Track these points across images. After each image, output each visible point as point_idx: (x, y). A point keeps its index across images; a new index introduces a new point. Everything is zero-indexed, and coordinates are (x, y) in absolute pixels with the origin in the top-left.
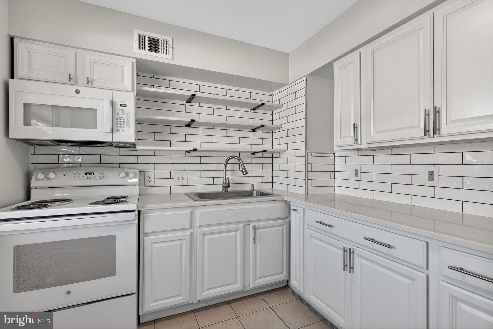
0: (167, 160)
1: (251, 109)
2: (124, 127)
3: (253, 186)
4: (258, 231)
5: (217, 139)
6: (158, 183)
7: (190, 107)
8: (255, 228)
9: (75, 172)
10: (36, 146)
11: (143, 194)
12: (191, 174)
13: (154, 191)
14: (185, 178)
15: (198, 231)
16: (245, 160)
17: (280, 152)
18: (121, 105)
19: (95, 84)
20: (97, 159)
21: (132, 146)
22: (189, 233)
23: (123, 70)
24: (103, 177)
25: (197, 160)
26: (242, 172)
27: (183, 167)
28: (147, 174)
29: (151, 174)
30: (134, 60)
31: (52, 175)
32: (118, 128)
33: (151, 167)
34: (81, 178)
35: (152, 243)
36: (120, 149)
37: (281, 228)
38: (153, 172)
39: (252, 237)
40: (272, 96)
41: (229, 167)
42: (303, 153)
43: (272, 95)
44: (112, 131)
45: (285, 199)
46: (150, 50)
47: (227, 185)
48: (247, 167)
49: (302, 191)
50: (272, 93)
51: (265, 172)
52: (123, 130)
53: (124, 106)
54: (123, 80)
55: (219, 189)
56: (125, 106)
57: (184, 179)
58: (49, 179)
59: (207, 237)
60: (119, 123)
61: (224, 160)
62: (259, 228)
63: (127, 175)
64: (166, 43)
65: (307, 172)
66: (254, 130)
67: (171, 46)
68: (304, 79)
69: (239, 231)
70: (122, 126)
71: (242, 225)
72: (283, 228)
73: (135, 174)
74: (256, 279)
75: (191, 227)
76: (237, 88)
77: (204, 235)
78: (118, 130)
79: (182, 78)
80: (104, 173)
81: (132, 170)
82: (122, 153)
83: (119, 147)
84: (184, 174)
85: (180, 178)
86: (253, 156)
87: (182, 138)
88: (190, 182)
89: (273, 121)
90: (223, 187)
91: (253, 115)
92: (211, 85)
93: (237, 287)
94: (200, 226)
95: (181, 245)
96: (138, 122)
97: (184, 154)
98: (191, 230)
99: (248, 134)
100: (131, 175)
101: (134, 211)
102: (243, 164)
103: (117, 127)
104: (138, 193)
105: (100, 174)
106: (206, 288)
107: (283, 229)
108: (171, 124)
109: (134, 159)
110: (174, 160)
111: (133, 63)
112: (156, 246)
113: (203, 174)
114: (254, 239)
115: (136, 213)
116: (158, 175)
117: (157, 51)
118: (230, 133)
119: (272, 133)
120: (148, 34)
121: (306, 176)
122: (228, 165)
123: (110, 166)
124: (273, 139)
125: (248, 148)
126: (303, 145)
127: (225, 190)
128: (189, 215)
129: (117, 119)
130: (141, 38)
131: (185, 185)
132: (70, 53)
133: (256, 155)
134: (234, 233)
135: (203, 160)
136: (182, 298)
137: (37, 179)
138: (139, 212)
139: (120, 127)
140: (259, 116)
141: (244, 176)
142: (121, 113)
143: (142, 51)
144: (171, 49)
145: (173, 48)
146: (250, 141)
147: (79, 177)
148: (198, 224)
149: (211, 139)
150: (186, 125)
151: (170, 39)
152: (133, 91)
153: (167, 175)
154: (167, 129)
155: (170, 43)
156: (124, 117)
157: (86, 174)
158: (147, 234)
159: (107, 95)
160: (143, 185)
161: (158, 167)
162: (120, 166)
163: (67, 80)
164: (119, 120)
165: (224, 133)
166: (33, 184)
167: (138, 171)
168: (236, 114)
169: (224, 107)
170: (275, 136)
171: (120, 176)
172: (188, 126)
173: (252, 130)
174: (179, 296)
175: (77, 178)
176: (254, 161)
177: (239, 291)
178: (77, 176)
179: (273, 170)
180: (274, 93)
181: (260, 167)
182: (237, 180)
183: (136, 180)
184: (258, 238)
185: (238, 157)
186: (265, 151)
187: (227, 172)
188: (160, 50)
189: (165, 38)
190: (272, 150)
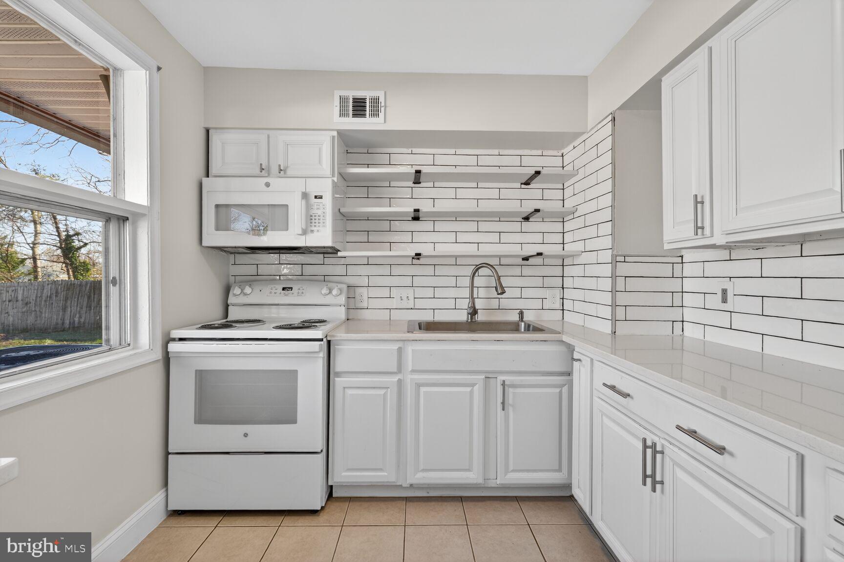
0: (386, 270)
1: (521, 184)
2: (319, 226)
3: (521, 314)
4: (510, 391)
5: (461, 237)
6: (374, 303)
7: (418, 191)
8: (503, 384)
9: (272, 286)
10: (236, 255)
11: (353, 319)
12: (420, 293)
13: (366, 315)
14: (411, 298)
15: (410, 379)
16: (501, 271)
17: (573, 256)
18: (316, 197)
19: (289, 172)
20: (298, 269)
21: (333, 251)
22: (396, 380)
23: (320, 150)
24: (302, 293)
25: (430, 270)
26: (496, 290)
27: (407, 281)
28: (359, 290)
29: (364, 290)
30: (335, 134)
31: (248, 290)
32: (313, 228)
33: (364, 281)
34: (277, 294)
35: (344, 388)
36: (326, 255)
37: (558, 390)
38: (366, 288)
39: (500, 400)
40: (562, 156)
41: (478, 281)
42: (607, 256)
43: (562, 154)
44: (305, 232)
45: (565, 338)
46: (354, 115)
47: (474, 312)
48: (505, 282)
49: (605, 327)
50: (562, 151)
51: (548, 291)
52: (318, 231)
53: (319, 198)
54: (320, 162)
55: (462, 316)
56: (321, 197)
57: (409, 300)
58: (245, 294)
59: (423, 389)
60: (313, 221)
61: (469, 271)
62: (514, 386)
63: (331, 291)
64: (375, 101)
65: (614, 291)
66: (527, 219)
67: (383, 104)
68: (610, 118)
69: (476, 388)
70: (317, 224)
71: (483, 377)
72: (561, 390)
73: (341, 290)
74: (507, 471)
75: (400, 370)
76: (496, 152)
77: (419, 386)
78: (312, 231)
79: (408, 147)
80: (303, 288)
81: (337, 284)
82: (327, 261)
83: (324, 253)
84: (410, 292)
85: (405, 298)
86: (525, 262)
87: (407, 237)
88: (420, 304)
89: (563, 200)
90: (468, 314)
91: (526, 193)
92: (452, 151)
93: (473, 477)
94: (413, 371)
95: (385, 394)
96: (347, 217)
97: (409, 261)
98: (399, 376)
99: (516, 226)
100: (335, 292)
101: (321, 340)
102: (499, 277)
103: (311, 226)
104: (343, 316)
105: (299, 289)
106: (421, 467)
107: (561, 393)
108: (391, 218)
109: (341, 270)
110: (396, 270)
111: (333, 137)
112: (349, 392)
113: (439, 293)
114: (503, 403)
115: (325, 343)
116: (374, 292)
117: (364, 116)
118: (483, 226)
119: (563, 222)
120: (352, 94)
121: (614, 298)
122: (475, 278)
123: (313, 279)
124: (564, 233)
125: (516, 250)
126: (607, 242)
127: (472, 318)
128: (396, 353)
129: (312, 216)
130: (343, 100)
131: (412, 309)
132: (262, 137)
133: (532, 261)
134: (468, 389)
135: (440, 271)
136: (386, 474)
137: (235, 295)
138: (329, 342)
139: (315, 226)
140: (538, 194)
141: (500, 296)
142: (315, 207)
143: (344, 119)
144: (383, 109)
145: (385, 107)
146: (519, 238)
147: (275, 293)
148: (410, 368)
149: (451, 237)
150: (412, 218)
151: (380, 94)
152: (333, 176)
153: (385, 292)
154: (385, 225)
155: (382, 100)
156: (320, 212)
157: (284, 289)
158: (338, 374)
159: (299, 186)
160: (352, 306)
161: (374, 281)
162: (325, 279)
163: (257, 171)
164: (313, 218)
165: (473, 226)
166: (231, 300)
167: (344, 287)
168: (495, 193)
169: (474, 185)
170: (568, 226)
171: (321, 292)
172: (416, 218)
173: (523, 218)
174: (381, 470)
175: (273, 294)
176: (527, 271)
177: (476, 484)
178: (273, 291)
179: (563, 288)
180: (565, 151)
181: (538, 282)
182: (495, 303)
183: (342, 299)
184: (511, 402)
185: (491, 266)
186: (540, 254)
187: (475, 290)
188: (368, 113)
189: (374, 94)
190: (563, 253)
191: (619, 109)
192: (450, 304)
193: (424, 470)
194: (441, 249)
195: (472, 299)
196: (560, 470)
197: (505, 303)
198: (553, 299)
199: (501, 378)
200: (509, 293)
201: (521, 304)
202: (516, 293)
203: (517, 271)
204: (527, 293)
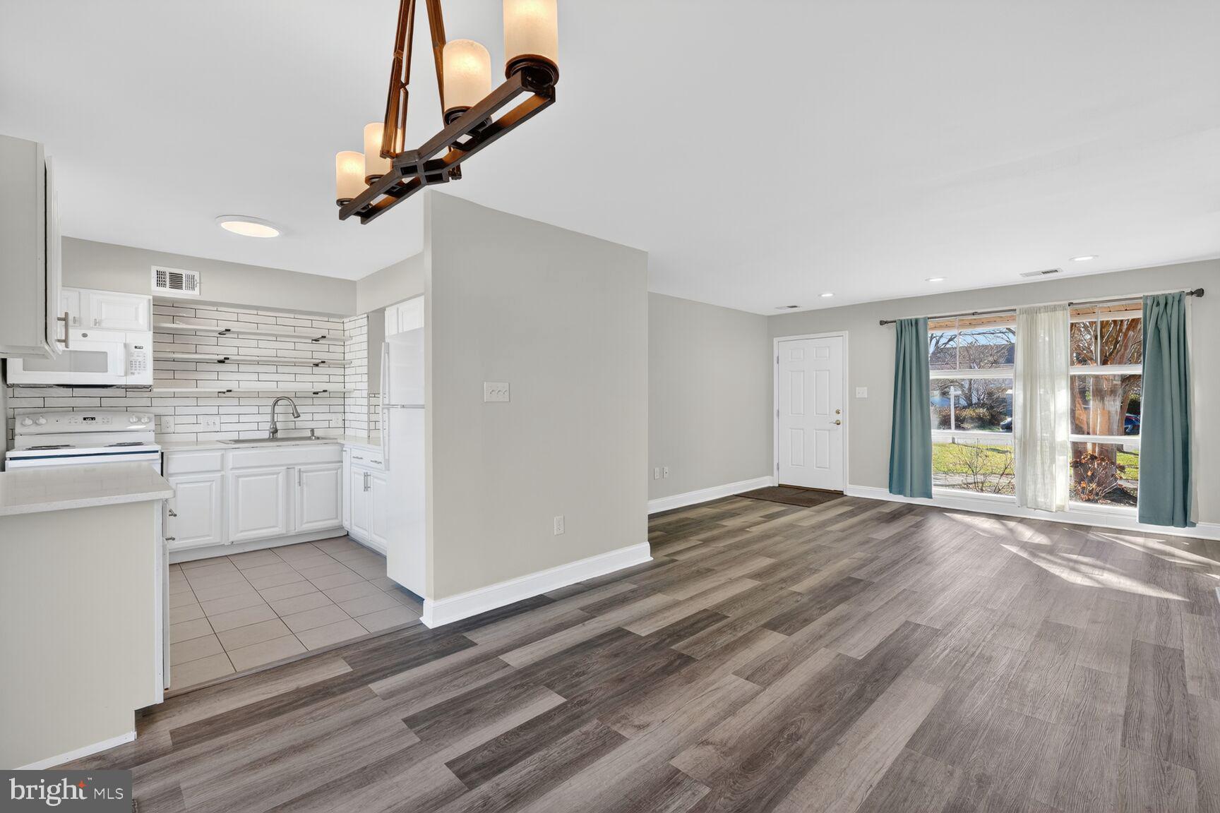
0: (192, 402)
1: (312, 340)
2: (139, 370)
3: (312, 431)
4: (304, 475)
5: (262, 377)
6: (179, 429)
7: (222, 340)
8: (300, 471)
9: (71, 417)
10: (16, 389)
12: (225, 419)
13: (174, 438)
14: (218, 423)
15: (230, 474)
16: (296, 401)
17: (349, 392)
18: (136, 347)
19: (104, 325)
20: (96, 402)
21: (147, 388)
22: (220, 475)
23: (137, 309)
24: (108, 422)
25: (235, 402)
26: (293, 415)
27: (215, 410)
28: (166, 418)
29: (171, 418)
30: (151, 298)
31: (42, 421)
32: (133, 371)
33: (170, 411)
34: (79, 423)
35: (177, 484)
37: (333, 472)
38: (173, 417)
39: (297, 481)
40: (343, 323)
41: (277, 409)
42: (365, 394)
44: (126, 374)
45: (339, 441)
46: (171, 287)
47: (275, 430)
48: (300, 409)
49: (365, 434)
50: (342, 320)
51: (333, 415)
52: (138, 373)
54: (137, 318)
55: (266, 435)
56: (141, 348)
57: (215, 425)
58: (39, 425)
59: (241, 479)
60: (134, 366)
61: (271, 402)
62: (307, 472)
63: (139, 420)
64: (191, 278)
65: (369, 413)
66: (317, 365)
67: (198, 281)
68: (366, 315)
69: (281, 475)
70: (137, 368)
71: (285, 468)
73: (149, 418)
75: (222, 469)
76: (291, 316)
77: (238, 477)
78: (133, 373)
79: (214, 306)
80: (107, 418)
81: (145, 414)
82: (129, 394)
84: (217, 419)
85: (211, 423)
86: (316, 396)
87: (214, 376)
88: (224, 427)
89: (344, 354)
90: (270, 432)
91: (315, 347)
92: (254, 313)
93: (279, 529)
94: (232, 469)
95: (211, 485)
96: (156, 360)
97: (216, 394)
98: (223, 473)
99: (309, 370)
100: (145, 420)
101: (157, 452)
102: (295, 406)
103: (132, 369)
104: (154, 438)
105: (103, 419)
106: (241, 529)
107: (337, 473)
108: (197, 362)
109: (146, 402)
110: (202, 402)
111: (149, 300)
112: (182, 485)
113: (243, 419)
114: (300, 482)
115: (160, 453)
116: (179, 420)
117: (181, 288)
118: (281, 369)
119: (344, 368)
120: (168, 270)
121: (369, 418)
122: (276, 407)
123: (115, 410)
124: (344, 376)
125: (308, 387)
126: (365, 386)
127: (273, 435)
128: (220, 458)
129: (132, 362)
130: (160, 275)
131: (218, 431)
132: (74, 294)
133: (320, 395)
134: (275, 477)
135: (244, 402)
136: (213, 539)
137: (22, 425)
138: (162, 453)
139: (136, 370)
140: (325, 348)
141: (295, 419)
142: (136, 354)
143: (161, 289)
144: (198, 285)
145: (200, 283)
146: (311, 378)
147: (76, 422)
148: (231, 467)
149: (255, 377)
150: (218, 361)
151: (196, 274)
152: (150, 330)
153: (192, 419)
154: (192, 366)
155: (196, 278)
156: (140, 359)
157: (85, 419)
158: (171, 475)
159: (119, 337)
160: (160, 431)
161: (179, 411)
162: (128, 410)
164: (134, 363)
165: (273, 369)
166: (19, 430)
167: (152, 416)
168: (291, 346)
169: (274, 339)
170: (348, 371)
171: (129, 421)
172: (221, 362)
173: (313, 365)
174: (208, 536)
175: (73, 423)
176: (316, 401)
177: (282, 535)
178: (73, 421)
179: (344, 413)
180: (346, 320)
181: (326, 409)
182: (292, 425)
183: (152, 426)
184: (304, 481)
185: (288, 398)
186: (325, 391)
187: (276, 415)
188: (184, 285)
189: (191, 273)
190: (344, 390)
191: (373, 312)
192: (255, 426)
193: (242, 531)
194: (245, 386)
195: (274, 423)
196: (337, 518)
197: (299, 425)
198: (336, 420)
199: (297, 468)
200: (303, 417)
201: (312, 425)
202: (309, 417)
203: (309, 401)
204: (317, 417)
